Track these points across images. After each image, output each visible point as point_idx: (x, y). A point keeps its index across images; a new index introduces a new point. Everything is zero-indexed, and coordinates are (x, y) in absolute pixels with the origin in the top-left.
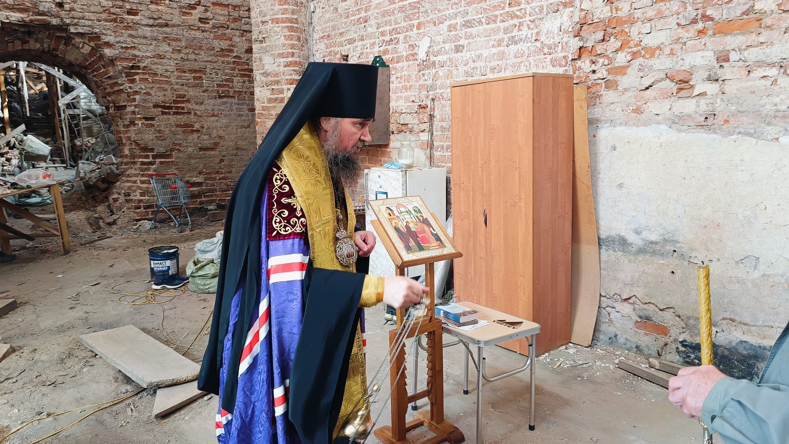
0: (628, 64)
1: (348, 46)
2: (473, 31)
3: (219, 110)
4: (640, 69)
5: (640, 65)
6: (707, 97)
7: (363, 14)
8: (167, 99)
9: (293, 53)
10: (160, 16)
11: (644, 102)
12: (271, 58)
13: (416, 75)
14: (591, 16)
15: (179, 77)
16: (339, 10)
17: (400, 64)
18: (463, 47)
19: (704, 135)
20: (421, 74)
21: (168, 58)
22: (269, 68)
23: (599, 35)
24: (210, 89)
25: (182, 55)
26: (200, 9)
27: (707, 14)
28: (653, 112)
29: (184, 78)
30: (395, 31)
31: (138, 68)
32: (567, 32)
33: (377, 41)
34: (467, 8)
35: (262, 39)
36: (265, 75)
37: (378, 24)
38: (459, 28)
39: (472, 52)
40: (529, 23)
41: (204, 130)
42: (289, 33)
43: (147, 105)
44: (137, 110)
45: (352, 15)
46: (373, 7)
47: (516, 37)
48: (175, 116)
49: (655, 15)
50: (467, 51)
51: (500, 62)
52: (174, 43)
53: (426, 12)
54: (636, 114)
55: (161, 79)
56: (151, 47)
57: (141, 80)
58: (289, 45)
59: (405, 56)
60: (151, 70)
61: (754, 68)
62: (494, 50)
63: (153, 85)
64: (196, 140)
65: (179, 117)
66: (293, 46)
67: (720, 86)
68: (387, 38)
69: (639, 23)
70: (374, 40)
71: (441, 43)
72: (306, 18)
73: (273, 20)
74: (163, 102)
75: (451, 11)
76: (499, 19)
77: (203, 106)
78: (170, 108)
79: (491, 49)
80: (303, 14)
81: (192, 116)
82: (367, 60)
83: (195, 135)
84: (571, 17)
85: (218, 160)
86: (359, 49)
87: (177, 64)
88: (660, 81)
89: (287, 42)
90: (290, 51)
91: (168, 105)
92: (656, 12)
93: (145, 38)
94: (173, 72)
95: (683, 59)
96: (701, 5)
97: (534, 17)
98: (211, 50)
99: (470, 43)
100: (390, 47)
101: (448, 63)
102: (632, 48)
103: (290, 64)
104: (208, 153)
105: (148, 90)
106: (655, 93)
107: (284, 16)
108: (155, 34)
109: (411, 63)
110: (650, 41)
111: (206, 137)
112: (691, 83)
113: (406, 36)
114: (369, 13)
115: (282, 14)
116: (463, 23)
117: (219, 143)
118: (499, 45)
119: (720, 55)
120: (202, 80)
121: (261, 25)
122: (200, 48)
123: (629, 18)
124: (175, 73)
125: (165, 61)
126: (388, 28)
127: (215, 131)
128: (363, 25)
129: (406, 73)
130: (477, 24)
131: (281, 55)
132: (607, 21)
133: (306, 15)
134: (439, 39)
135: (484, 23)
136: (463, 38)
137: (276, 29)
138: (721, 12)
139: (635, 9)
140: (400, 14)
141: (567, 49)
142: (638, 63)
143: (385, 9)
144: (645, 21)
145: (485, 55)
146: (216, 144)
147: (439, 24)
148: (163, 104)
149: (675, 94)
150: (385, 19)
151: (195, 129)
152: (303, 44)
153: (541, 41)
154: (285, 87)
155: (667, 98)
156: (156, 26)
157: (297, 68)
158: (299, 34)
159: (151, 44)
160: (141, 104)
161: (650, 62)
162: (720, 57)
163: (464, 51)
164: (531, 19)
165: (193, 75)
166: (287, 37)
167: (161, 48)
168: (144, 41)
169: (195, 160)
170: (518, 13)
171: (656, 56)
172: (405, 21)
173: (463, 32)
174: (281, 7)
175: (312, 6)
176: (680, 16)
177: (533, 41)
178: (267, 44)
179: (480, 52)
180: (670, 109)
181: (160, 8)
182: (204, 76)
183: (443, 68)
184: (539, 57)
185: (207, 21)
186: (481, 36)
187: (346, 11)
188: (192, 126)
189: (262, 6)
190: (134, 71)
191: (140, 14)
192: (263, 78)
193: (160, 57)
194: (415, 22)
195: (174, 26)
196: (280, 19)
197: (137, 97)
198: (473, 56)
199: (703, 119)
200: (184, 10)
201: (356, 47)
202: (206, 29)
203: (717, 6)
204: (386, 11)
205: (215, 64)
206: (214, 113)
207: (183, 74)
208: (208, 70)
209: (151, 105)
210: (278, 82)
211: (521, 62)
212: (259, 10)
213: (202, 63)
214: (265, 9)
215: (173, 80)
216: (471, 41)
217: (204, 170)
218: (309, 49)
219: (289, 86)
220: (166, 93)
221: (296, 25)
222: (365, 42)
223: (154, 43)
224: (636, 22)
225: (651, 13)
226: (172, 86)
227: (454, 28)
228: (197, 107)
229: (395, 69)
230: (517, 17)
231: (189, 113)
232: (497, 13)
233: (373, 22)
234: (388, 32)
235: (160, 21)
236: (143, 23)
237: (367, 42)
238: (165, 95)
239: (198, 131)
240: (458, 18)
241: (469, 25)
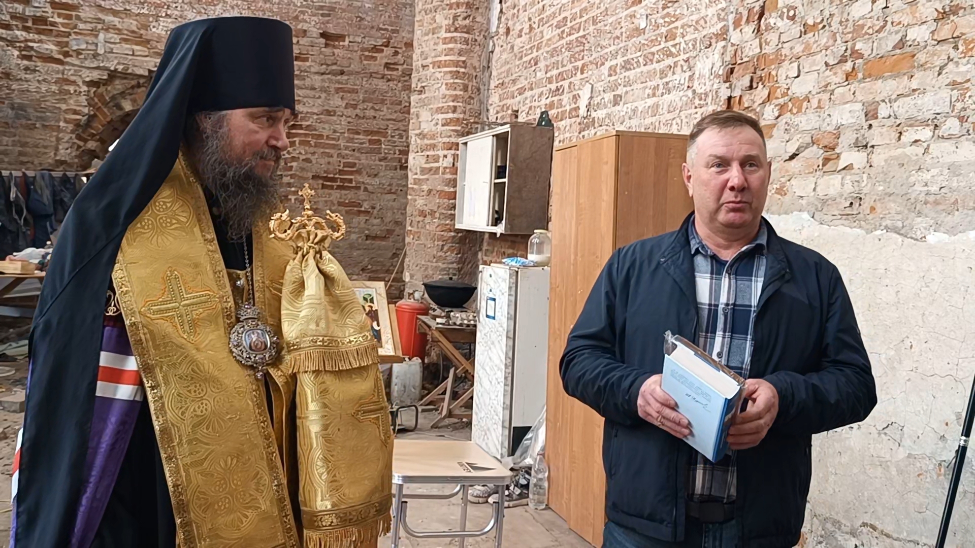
0: (774, 122)
1: (519, 98)
2: (631, 74)
3: (398, 185)
4: (786, 129)
5: (786, 123)
6: (853, 171)
7: (535, 54)
8: (331, 168)
9: (455, 107)
10: (335, 61)
11: (788, 178)
12: (429, 114)
13: (577, 137)
14: (740, 53)
15: (351, 140)
16: (516, 48)
17: (563, 122)
18: (621, 97)
19: (848, 230)
20: (581, 136)
21: (338, 115)
22: (426, 127)
23: (746, 82)
24: (390, 157)
25: (358, 111)
26: (388, 51)
27: (857, 48)
28: (797, 194)
29: (356, 141)
30: (561, 77)
31: (300, 127)
32: (719, 76)
33: (545, 89)
34: (627, 43)
35: (422, 89)
36: (421, 137)
37: (547, 66)
38: (618, 71)
39: (629, 105)
40: (682, 63)
41: (375, 211)
42: (452, 81)
43: (305, 176)
44: (292, 181)
45: (526, 55)
46: (544, 44)
47: (671, 83)
48: (338, 191)
49: (803, 51)
50: (624, 104)
51: (654, 120)
52: (349, 95)
53: (590, 50)
54: (779, 196)
55: (327, 142)
56: (319, 101)
57: (301, 143)
58: (451, 96)
59: (568, 111)
60: (315, 130)
61: (905, 129)
62: (650, 102)
63: (316, 150)
64: (362, 225)
65: (343, 192)
66: (455, 98)
67: (868, 155)
68: (553, 86)
69: (787, 63)
70: (541, 90)
71: (602, 92)
72: (480, 61)
73: (434, 63)
74: (325, 172)
75: (613, 48)
76: (655, 60)
77: (377, 180)
78: (333, 180)
79: (647, 100)
80: (476, 55)
81: (361, 192)
82: (534, 117)
83: (362, 218)
84: (723, 54)
85: (391, 254)
86: (528, 101)
87: (349, 123)
88: (806, 148)
89: (448, 92)
90: (451, 104)
91: (332, 176)
92: (803, 46)
93: (313, 89)
94: (344, 133)
95: (829, 115)
96: (850, 35)
97: (687, 55)
98: (397, 104)
99: (627, 92)
100: (555, 99)
101: (607, 121)
102: (778, 98)
103: (450, 122)
104: (378, 243)
105: (309, 156)
106: (800, 165)
107: (448, 58)
108: (326, 85)
109: (573, 120)
110: (799, 89)
111: (378, 221)
112: (837, 150)
113: (571, 83)
114: (540, 52)
115: (445, 55)
116: (623, 64)
117: (394, 231)
118: (654, 95)
119: (869, 108)
120: (381, 144)
121: (421, 69)
122: (383, 102)
123: (777, 56)
124: (346, 135)
125: (335, 118)
126: (555, 72)
127: (389, 214)
128: (533, 68)
129: (567, 135)
130: (635, 65)
131: (440, 110)
132: (755, 60)
133: (480, 56)
134: (599, 87)
135: (642, 65)
136: (622, 86)
137: (439, 75)
138: (871, 44)
139: (784, 42)
140: (567, 53)
141: (718, 100)
142: (784, 121)
143: (555, 46)
144: (793, 59)
145: (640, 109)
146: (391, 232)
147: (601, 66)
148: (325, 175)
149: (820, 167)
150: (553, 60)
151: (363, 209)
152: (473, 96)
153: (694, 88)
154: (441, 153)
155: (812, 173)
156: (328, 74)
157: (459, 128)
158: (466, 82)
159: (320, 97)
160: (298, 173)
161: (796, 120)
162: (870, 112)
163: (621, 103)
164: (685, 57)
165: (369, 137)
166: (449, 86)
167: (332, 102)
168: (311, 93)
169: (358, 252)
170: (673, 50)
171: (803, 110)
172: (571, 63)
173: (622, 76)
174: (445, 46)
175: (491, 44)
176: (829, 52)
177: (686, 88)
178: (426, 95)
179: (635, 104)
180: (814, 190)
181: (336, 51)
182: (383, 139)
183: (601, 128)
184: (689, 112)
185: (396, 67)
186: (639, 81)
187: (521, 50)
188: (360, 205)
189: (424, 46)
190: (294, 131)
191: (310, 60)
192: (419, 141)
193: (328, 113)
194: (579, 64)
195: (351, 73)
196: (443, 62)
197: (294, 164)
198: (629, 110)
199: (848, 204)
200: (367, 53)
201: (526, 98)
202: (393, 77)
203: (867, 36)
204: (555, 49)
205: (400, 124)
206: (391, 189)
207: (356, 136)
208: (389, 132)
209: (310, 175)
210: (433, 147)
211: (674, 119)
212: (420, 51)
213: (382, 122)
214: (427, 49)
215: (342, 143)
216: (628, 88)
217: (370, 267)
218: (481, 102)
219: (446, 152)
220: (331, 160)
221: (462, 70)
222: (534, 91)
223: (323, 95)
224: (784, 60)
225: (799, 49)
226: (339, 152)
227: (615, 71)
228: (367, 180)
229: (559, 129)
230: (671, 55)
231: (358, 188)
232: (654, 49)
233: (542, 64)
234: (554, 78)
235: (334, 67)
236: (313, 70)
237: (537, 91)
238: (329, 163)
239: (366, 212)
240: (618, 57)
241: (628, 67)
